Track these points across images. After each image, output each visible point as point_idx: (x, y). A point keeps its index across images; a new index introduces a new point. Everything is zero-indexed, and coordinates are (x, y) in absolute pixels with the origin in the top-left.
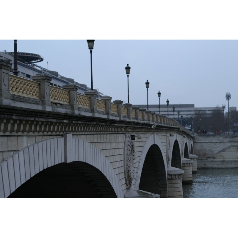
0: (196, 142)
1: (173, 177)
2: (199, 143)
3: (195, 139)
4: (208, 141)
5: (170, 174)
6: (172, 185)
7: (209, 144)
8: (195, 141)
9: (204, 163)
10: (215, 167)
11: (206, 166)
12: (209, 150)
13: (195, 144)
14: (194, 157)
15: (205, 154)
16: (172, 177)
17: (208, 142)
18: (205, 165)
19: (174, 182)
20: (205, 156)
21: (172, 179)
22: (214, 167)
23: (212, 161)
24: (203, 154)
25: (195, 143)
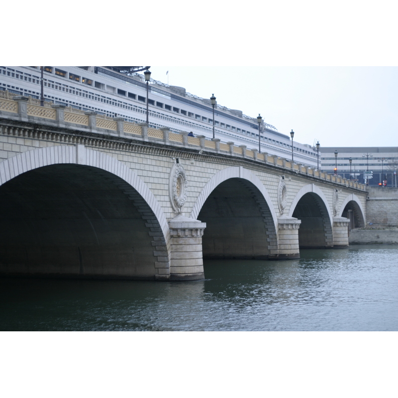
0: (370, 198)
1: (180, 233)
2: (377, 200)
3: (369, 193)
4: (391, 198)
5: (173, 227)
6: (178, 246)
7: (393, 203)
8: (368, 198)
9: (376, 235)
10: (394, 242)
11: (379, 240)
12: (392, 213)
13: (368, 202)
14: (341, 221)
15: (386, 220)
16: (178, 233)
17: (392, 200)
18: (378, 237)
19: (181, 241)
20: (387, 223)
21: (179, 237)
22: (392, 241)
23: (391, 231)
24: (383, 220)
25: (369, 200)
